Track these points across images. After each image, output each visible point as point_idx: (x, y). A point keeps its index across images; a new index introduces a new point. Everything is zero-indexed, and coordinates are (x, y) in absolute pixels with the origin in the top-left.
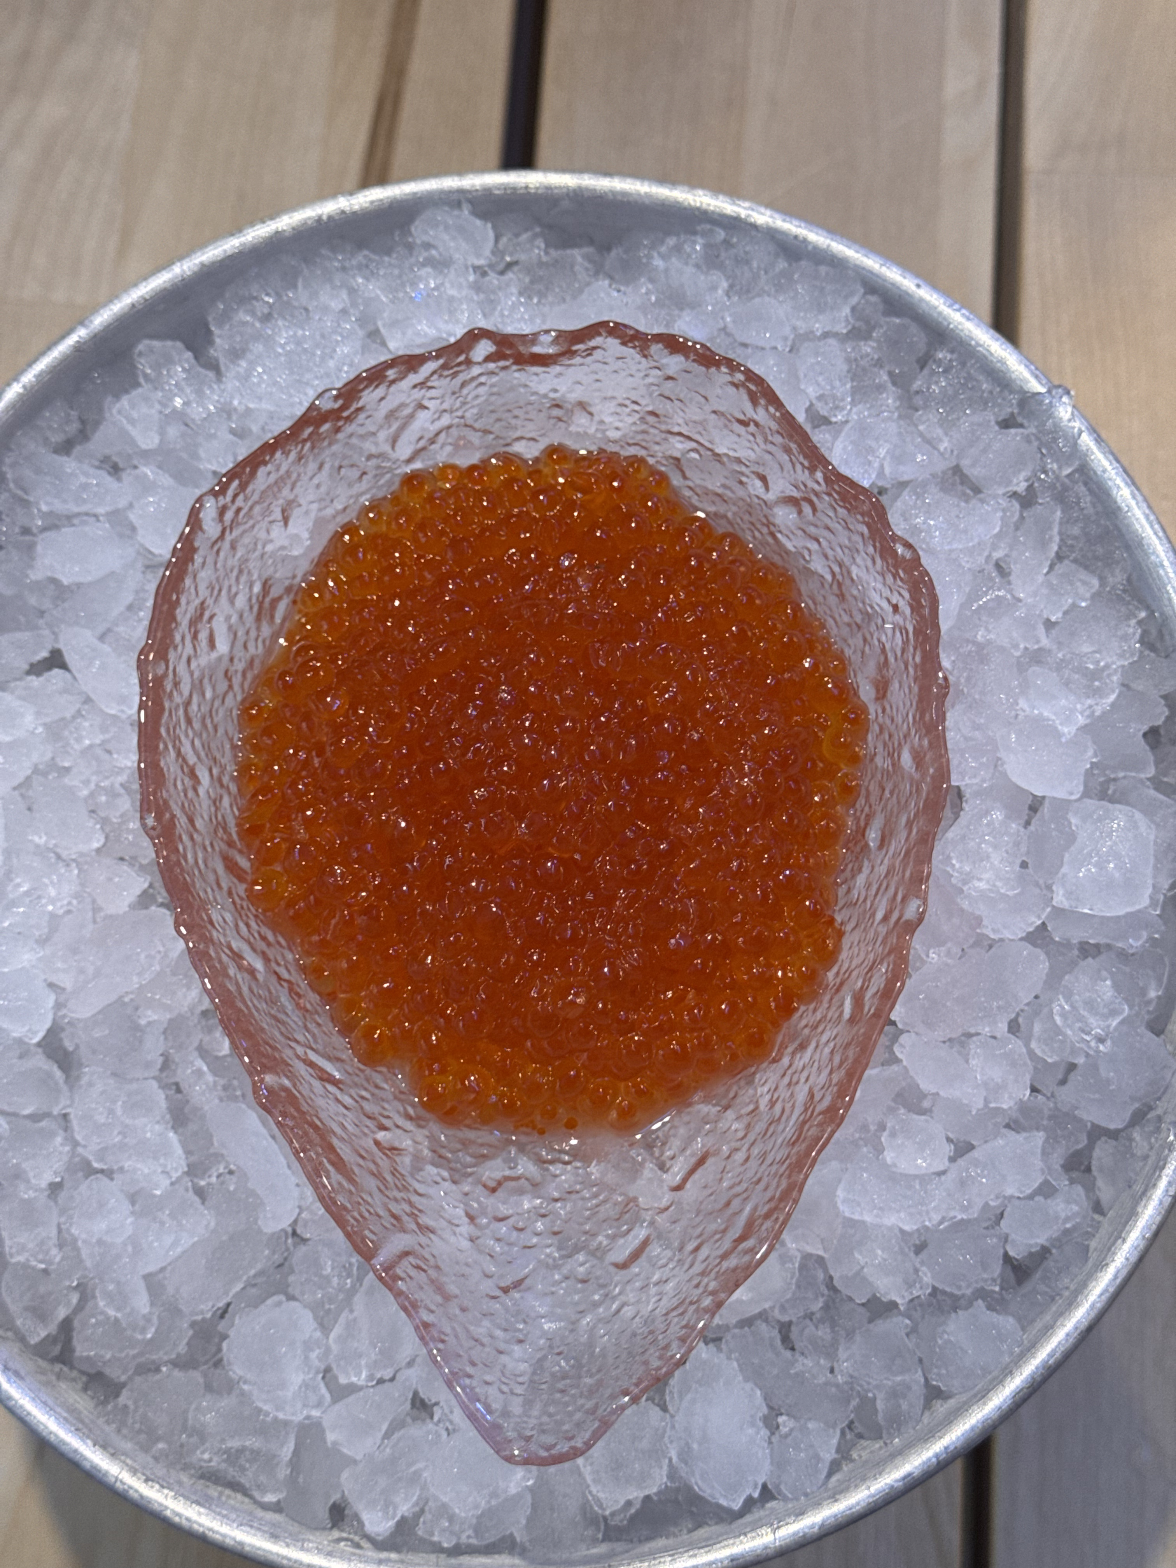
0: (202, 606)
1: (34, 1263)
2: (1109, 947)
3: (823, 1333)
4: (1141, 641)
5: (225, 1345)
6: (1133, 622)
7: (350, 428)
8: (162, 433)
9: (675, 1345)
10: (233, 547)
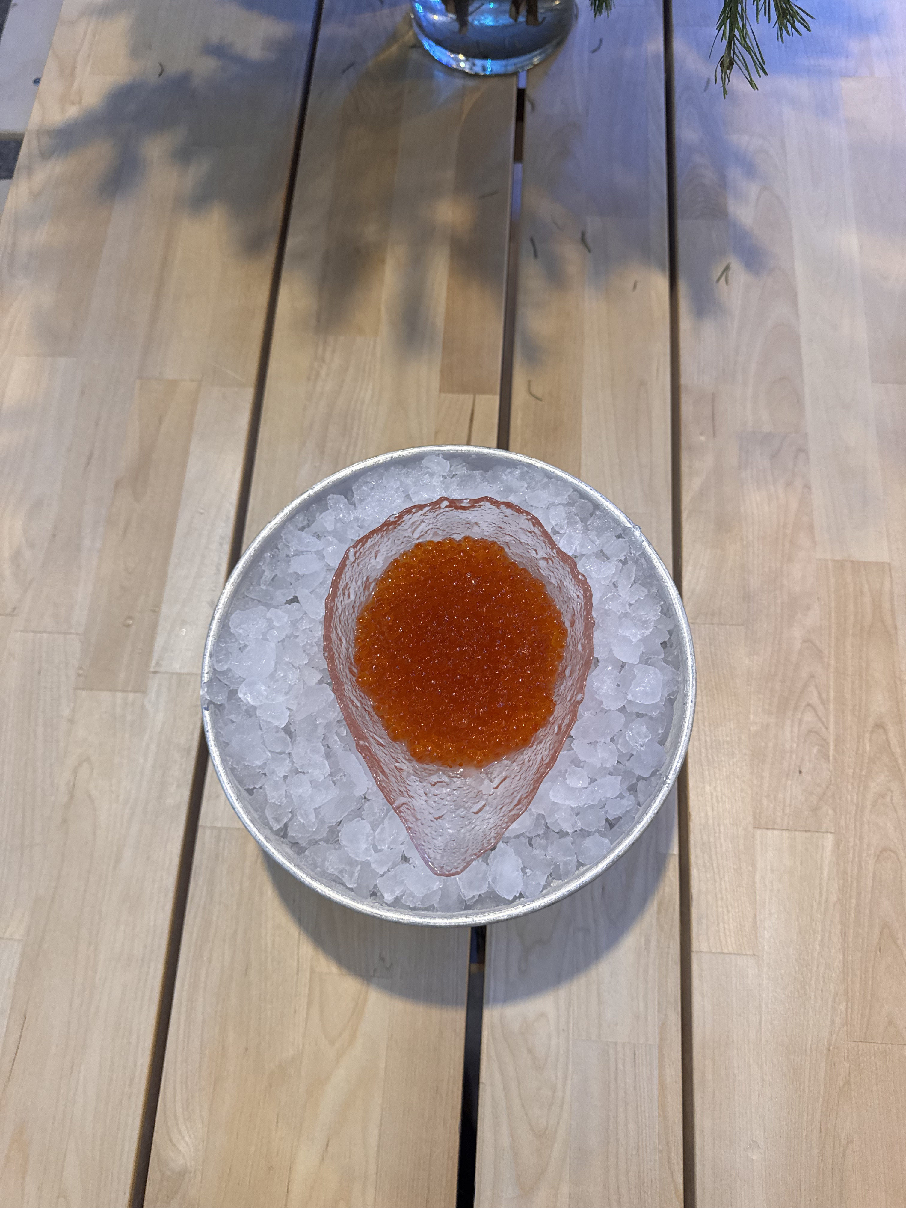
0: (347, 584)
1: (277, 803)
2: (646, 715)
3: (543, 841)
4: (661, 612)
5: (340, 834)
6: (659, 605)
7: (399, 528)
8: (335, 525)
9: (493, 839)
10: (358, 565)
